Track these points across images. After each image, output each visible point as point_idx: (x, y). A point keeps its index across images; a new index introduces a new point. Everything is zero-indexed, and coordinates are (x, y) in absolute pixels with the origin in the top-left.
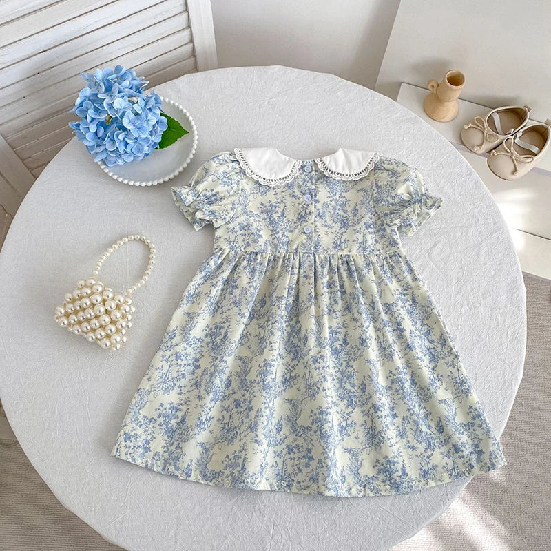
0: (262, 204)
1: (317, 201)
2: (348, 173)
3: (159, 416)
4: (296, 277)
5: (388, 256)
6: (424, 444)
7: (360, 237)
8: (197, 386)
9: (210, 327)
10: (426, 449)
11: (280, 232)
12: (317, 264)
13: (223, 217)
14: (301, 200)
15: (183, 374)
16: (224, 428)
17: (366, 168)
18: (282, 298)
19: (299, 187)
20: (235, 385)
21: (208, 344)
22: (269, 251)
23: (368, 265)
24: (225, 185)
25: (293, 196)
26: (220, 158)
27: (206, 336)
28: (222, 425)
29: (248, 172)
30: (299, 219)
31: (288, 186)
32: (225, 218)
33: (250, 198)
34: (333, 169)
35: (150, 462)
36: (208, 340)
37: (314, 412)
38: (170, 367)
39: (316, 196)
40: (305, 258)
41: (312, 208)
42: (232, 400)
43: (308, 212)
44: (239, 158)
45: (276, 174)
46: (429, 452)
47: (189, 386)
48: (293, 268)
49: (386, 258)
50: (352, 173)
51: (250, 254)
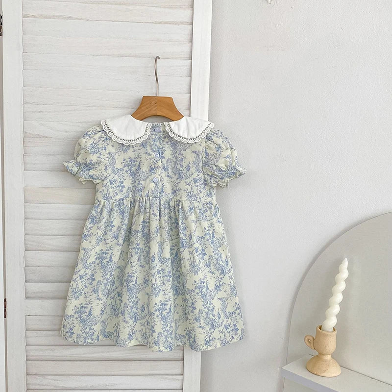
0: (124, 160)
1: (163, 157)
2: (186, 137)
3: (75, 313)
4: (148, 214)
5: (205, 202)
6: (210, 326)
7: (189, 188)
8: (95, 292)
9: (98, 253)
10: (211, 329)
11: (137, 181)
12: (161, 206)
13: (100, 178)
14: (152, 156)
15: (85, 286)
16: (113, 308)
17: (200, 135)
18: (138, 232)
19: (151, 146)
20: (117, 284)
21: (98, 264)
22: (130, 196)
23: (191, 209)
24: (94, 153)
25: (146, 153)
26: (89, 133)
27: (96, 259)
28: (111, 307)
29: (114, 138)
30: (150, 171)
31: (143, 145)
32: (101, 179)
33: (116, 157)
34: (176, 132)
35: (75, 340)
36: (98, 261)
37: (158, 305)
38: (77, 284)
39: (162, 153)
40: (154, 201)
41: (160, 163)
42: (116, 292)
43: (156, 166)
44: (105, 128)
45: (134, 135)
46: (212, 330)
47: (90, 292)
48: (145, 209)
49: (204, 204)
50: (189, 137)
51: (119, 201)
